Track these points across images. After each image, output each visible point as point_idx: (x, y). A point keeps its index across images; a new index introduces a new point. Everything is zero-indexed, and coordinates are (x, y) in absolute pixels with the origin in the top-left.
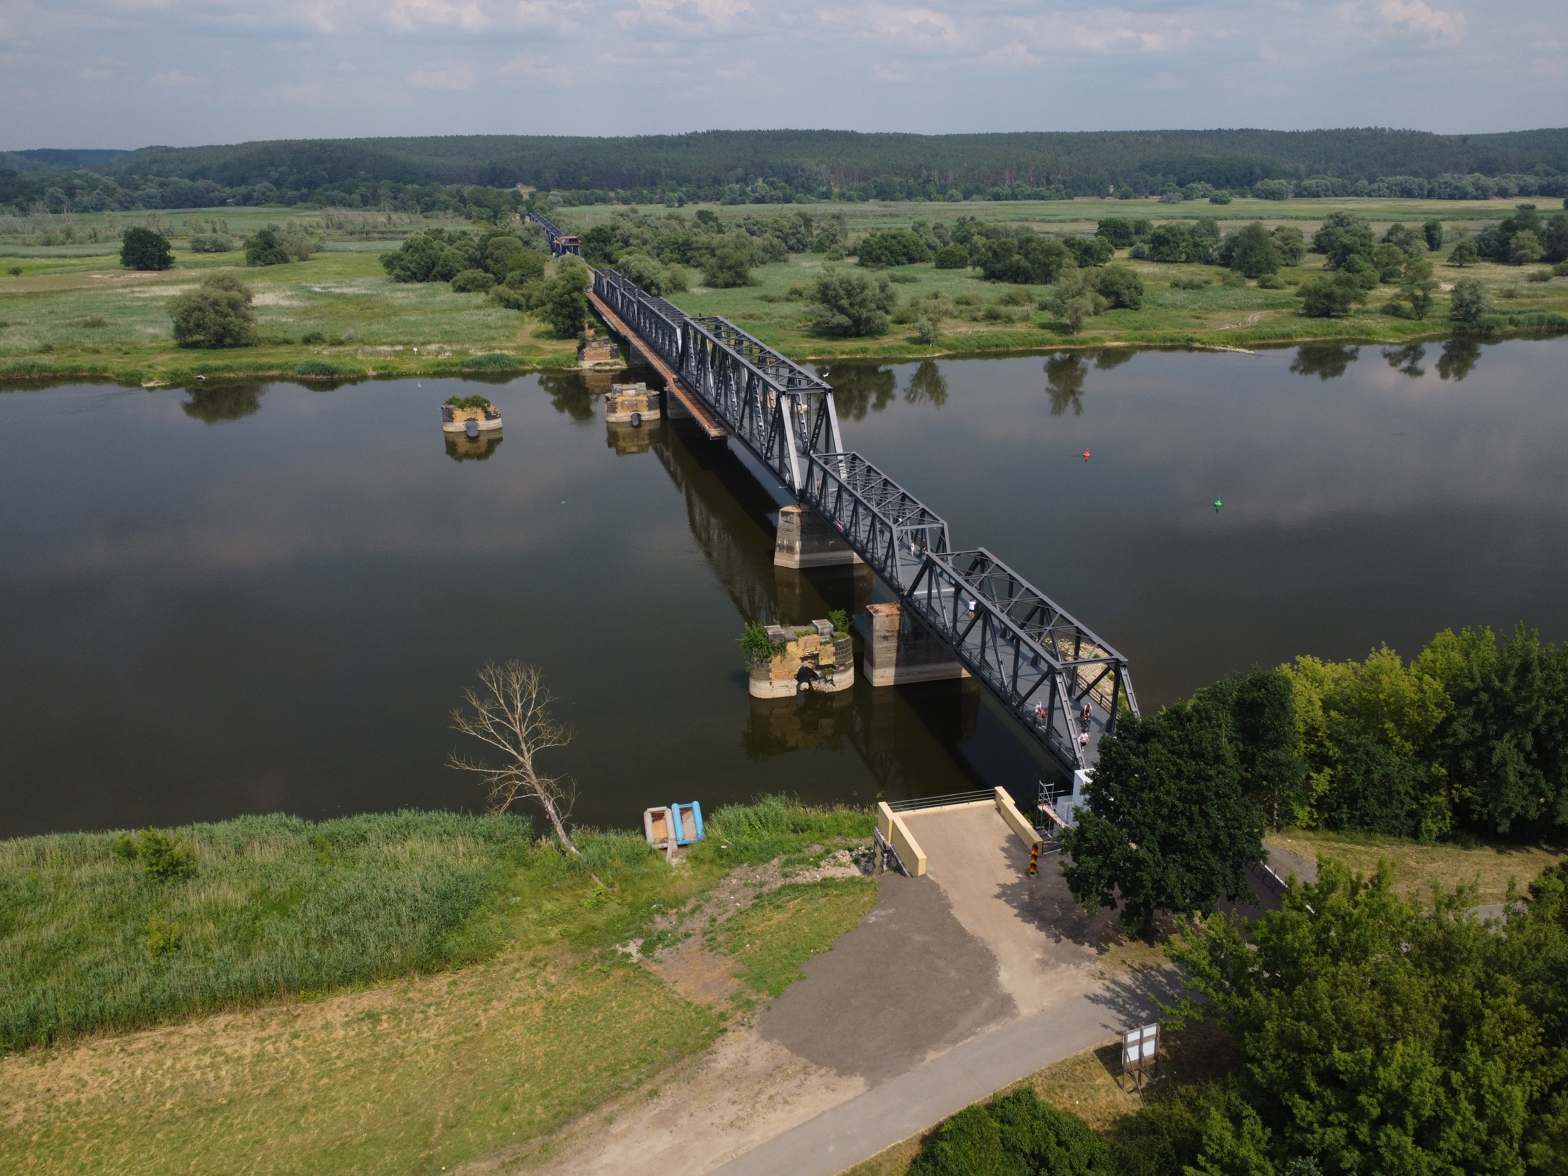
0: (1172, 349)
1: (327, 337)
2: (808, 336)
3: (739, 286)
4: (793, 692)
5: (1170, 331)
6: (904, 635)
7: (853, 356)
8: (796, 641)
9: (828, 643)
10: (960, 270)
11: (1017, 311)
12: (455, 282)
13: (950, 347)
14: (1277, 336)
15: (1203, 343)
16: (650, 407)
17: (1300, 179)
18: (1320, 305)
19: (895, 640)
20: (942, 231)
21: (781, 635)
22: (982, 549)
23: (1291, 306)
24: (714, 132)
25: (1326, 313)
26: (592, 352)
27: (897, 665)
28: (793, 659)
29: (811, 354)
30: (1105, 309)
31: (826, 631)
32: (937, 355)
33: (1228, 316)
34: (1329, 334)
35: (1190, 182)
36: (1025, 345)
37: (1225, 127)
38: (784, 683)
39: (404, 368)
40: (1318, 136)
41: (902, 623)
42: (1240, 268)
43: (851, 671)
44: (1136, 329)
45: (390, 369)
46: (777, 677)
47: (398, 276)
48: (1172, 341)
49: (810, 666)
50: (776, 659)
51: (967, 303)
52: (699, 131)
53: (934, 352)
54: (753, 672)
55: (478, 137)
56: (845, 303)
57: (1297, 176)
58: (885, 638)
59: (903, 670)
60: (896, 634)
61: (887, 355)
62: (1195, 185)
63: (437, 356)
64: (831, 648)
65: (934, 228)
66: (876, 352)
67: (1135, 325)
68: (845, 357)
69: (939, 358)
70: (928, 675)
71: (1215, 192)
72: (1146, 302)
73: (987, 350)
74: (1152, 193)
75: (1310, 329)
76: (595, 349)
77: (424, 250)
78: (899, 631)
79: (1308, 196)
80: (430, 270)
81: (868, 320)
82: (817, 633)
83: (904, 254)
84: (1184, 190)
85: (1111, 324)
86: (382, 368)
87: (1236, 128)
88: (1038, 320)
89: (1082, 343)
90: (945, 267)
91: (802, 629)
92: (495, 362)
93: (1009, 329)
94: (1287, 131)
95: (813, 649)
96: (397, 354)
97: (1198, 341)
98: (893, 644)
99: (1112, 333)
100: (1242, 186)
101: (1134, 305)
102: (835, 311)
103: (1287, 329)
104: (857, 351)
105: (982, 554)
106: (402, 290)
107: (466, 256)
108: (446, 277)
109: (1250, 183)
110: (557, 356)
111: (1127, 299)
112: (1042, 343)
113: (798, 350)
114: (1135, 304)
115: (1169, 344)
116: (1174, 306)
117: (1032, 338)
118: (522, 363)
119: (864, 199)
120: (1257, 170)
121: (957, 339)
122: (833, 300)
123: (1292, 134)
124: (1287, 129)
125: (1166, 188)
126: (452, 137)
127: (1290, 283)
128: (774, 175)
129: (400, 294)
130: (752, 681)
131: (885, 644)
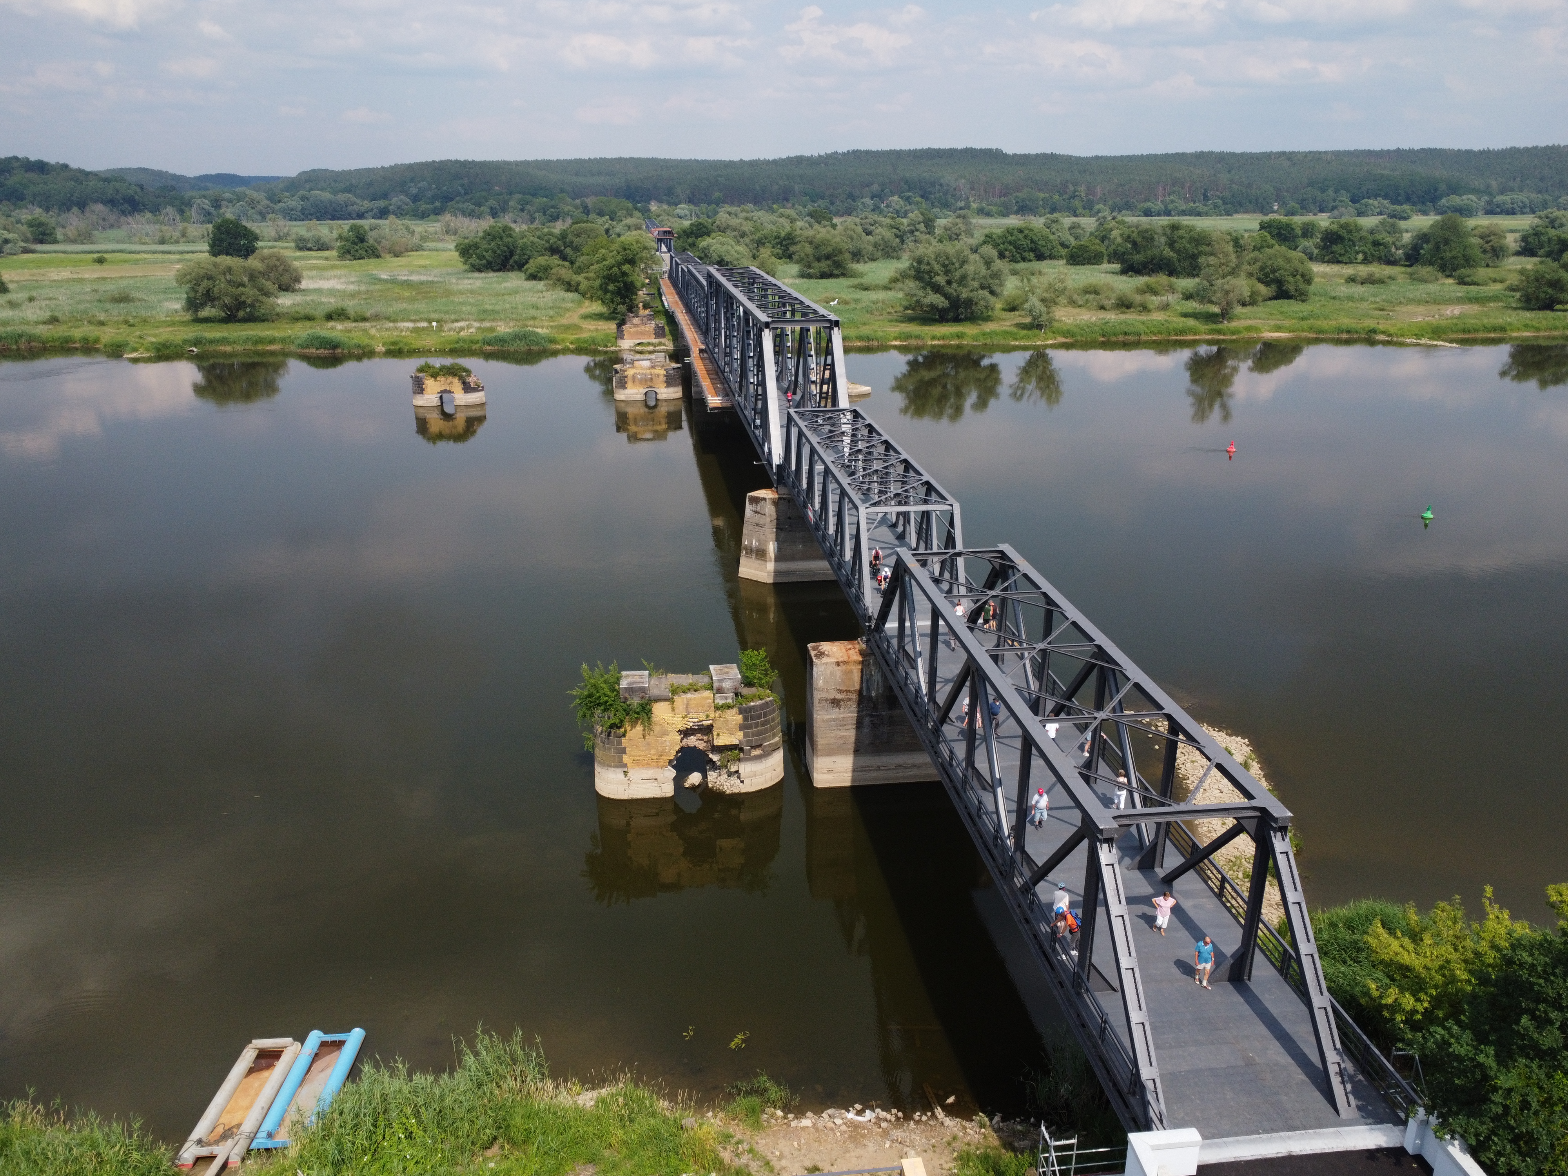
0: (1348, 342)
1: (352, 313)
2: (897, 321)
3: (837, 276)
4: (668, 790)
5: (1346, 322)
6: (870, 698)
7: (947, 342)
8: (671, 700)
9: (729, 707)
10: (1095, 266)
11: (1154, 300)
12: (527, 270)
13: (1067, 333)
14: (1487, 329)
15: (1390, 335)
16: (669, 383)
17: (1490, 194)
18: (1542, 295)
19: (854, 707)
20: (1079, 231)
21: (643, 690)
22: (1005, 547)
23: (1501, 301)
24: (854, 151)
25: (1549, 305)
26: (633, 330)
27: (857, 751)
28: (665, 733)
29: (896, 339)
30: (1264, 300)
31: (727, 685)
32: (1050, 342)
33: (1421, 309)
34: (1556, 328)
35: (1364, 198)
36: (1160, 333)
37: (1405, 146)
38: (650, 773)
39: (417, 344)
40: (1512, 153)
41: (865, 678)
42: (1431, 263)
43: (778, 757)
44: (1302, 319)
45: (401, 345)
46: (637, 763)
47: (473, 266)
48: (1348, 332)
49: (701, 745)
50: (635, 733)
51: (1096, 292)
52: (840, 151)
53: (1046, 339)
54: (598, 753)
55: (620, 160)
56: (941, 280)
57: (1487, 191)
58: (835, 703)
59: (869, 761)
60: (854, 697)
61: (988, 341)
62: (1371, 201)
63: (459, 332)
64: (734, 717)
65: (1070, 229)
66: (975, 338)
67: (1300, 314)
68: (936, 342)
69: (1053, 346)
70: (914, 772)
71: (1392, 207)
72: (1314, 294)
73: (1113, 339)
74: (1321, 211)
75: (1530, 323)
76: (637, 326)
77: (501, 238)
78: (860, 692)
79: (1501, 213)
80: (507, 259)
81: (969, 302)
82: (710, 687)
83: (1031, 250)
84: (1358, 205)
85: (1271, 314)
86: (393, 343)
87: (1417, 147)
88: (1179, 309)
89: (1233, 333)
90: (1078, 264)
91: (685, 679)
92: (520, 340)
93: (1143, 318)
94: (1476, 149)
95: (702, 716)
96: (416, 330)
97: (1383, 333)
98: (849, 713)
99: (1272, 323)
100: (1424, 203)
101: (1301, 296)
102: (929, 290)
103: (1500, 321)
104: (952, 336)
105: (1003, 555)
106: (468, 278)
107: (547, 245)
108: (520, 266)
109: (1434, 200)
110: (595, 334)
111: (1291, 288)
112: (1182, 332)
113: (880, 334)
114: (1301, 294)
115: (1344, 336)
116: (1350, 298)
117: (1171, 326)
118: (552, 341)
119: (1005, 215)
120: (1442, 187)
121: (1077, 326)
122: (926, 276)
123: (1482, 153)
124: (1476, 147)
125: (1337, 203)
126: (596, 159)
127: (1495, 281)
128: (910, 189)
129: (466, 281)
130: (598, 769)
131: (835, 713)
